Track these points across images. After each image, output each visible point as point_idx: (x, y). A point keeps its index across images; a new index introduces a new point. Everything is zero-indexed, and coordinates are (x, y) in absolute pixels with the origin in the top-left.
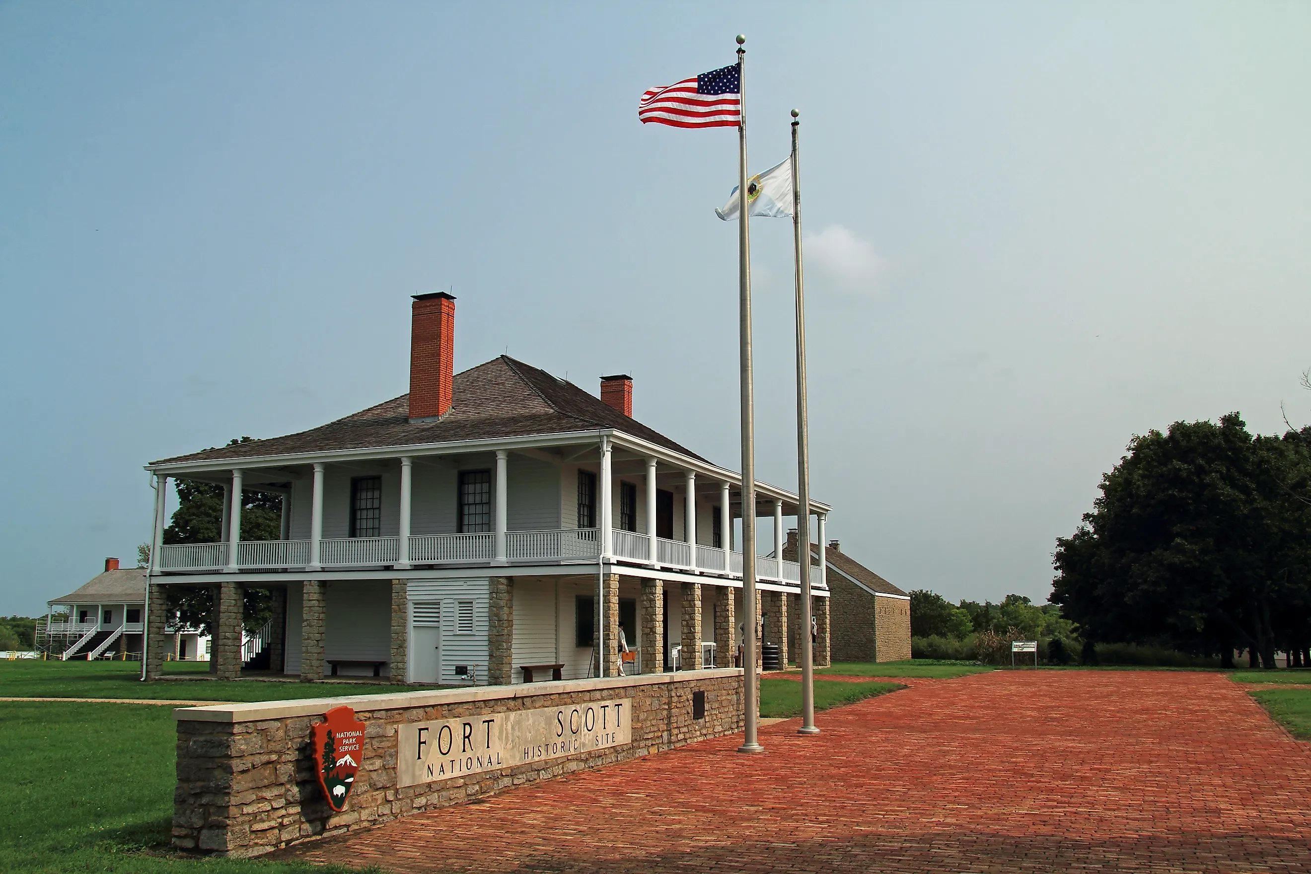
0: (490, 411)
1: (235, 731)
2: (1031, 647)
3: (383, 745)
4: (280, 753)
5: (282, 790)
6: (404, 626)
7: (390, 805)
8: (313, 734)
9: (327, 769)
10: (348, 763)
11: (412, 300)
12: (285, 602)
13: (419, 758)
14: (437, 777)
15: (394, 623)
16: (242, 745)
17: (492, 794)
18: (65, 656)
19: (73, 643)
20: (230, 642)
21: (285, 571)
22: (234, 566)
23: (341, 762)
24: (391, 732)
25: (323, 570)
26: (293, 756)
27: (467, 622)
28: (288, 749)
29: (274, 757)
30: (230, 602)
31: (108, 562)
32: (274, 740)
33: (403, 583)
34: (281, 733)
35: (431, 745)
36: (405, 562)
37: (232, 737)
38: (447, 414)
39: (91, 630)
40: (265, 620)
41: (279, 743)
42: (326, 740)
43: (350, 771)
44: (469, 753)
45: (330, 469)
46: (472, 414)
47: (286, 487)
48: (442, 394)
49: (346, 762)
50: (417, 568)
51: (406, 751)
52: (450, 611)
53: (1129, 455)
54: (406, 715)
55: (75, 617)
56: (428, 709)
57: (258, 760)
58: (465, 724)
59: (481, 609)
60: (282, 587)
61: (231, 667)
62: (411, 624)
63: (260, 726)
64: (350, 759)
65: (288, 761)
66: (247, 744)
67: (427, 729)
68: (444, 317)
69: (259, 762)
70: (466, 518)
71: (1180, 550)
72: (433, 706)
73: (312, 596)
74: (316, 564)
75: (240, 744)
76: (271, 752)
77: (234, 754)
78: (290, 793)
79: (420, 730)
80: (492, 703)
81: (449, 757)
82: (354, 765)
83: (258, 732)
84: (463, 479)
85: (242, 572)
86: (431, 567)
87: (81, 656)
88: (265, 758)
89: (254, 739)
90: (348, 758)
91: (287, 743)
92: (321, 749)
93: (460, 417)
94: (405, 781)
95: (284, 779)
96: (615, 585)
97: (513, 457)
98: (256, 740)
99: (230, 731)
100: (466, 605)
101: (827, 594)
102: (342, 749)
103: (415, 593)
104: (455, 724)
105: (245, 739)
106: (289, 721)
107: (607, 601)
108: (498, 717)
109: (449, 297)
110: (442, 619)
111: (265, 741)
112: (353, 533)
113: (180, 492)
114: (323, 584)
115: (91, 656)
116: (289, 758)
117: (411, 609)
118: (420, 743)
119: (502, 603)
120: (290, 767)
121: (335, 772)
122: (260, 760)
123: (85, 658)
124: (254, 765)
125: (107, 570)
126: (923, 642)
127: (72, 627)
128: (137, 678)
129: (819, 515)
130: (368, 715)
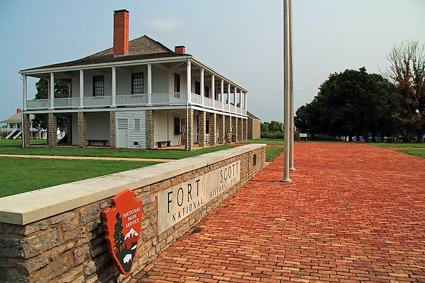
0: (142, 52)
1: (27, 233)
2: (305, 135)
3: (150, 209)
4: (75, 240)
5: (81, 268)
6: (115, 128)
7: (155, 248)
8: (103, 217)
9: (117, 246)
10: (133, 235)
11: (114, 12)
12: (71, 120)
13: (169, 212)
14: (178, 220)
15: (111, 127)
16: (36, 244)
17: (199, 221)
18: (7, 138)
19: (9, 134)
20: (53, 134)
21: (71, 109)
22: (53, 107)
23: (128, 235)
24: (153, 199)
25: (85, 108)
26: (88, 237)
27: (137, 127)
28: (83, 233)
29: (71, 245)
30: (51, 120)
31: (17, 110)
32: (70, 230)
33: (114, 112)
34: (76, 222)
35: (174, 202)
36: (114, 105)
37: (25, 239)
38: (127, 54)
39: (14, 130)
40: (65, 127)
41: (74, 231)
42: (116, 222)
43: (134, 240)
44: (191, 202)
45: (85, 72)
46: (136, 54)
47: (70, 81)
48: (125, 46)
49: (131, 234)
50: (118, 107)
51: (162, 208)
52: (131, 123)
53: (328, 79)
54: (161, 185)
55: (9, 126)
56: (172, 179)
57: (54, 253)
58: (188, 185)
59: (143, 122)
60: (69, 115)
61: (53, 143)
62: (117, 127)
63: (54, 221)
64: (134, 231)
65: (84, 244)
66: (42, 241)
67: (172, 192)
68: (125, 18)
69: (56, 253)
70: (135, 90)
71: (348, 107)
72: (174, 177)
73: (81, 117)
74: (82, 106)
75: (33, 242)
76: (67, 242)
77: (28, 255)
78: (88, 268)
79: (169, 194)
80: (199, 170)
81: (182, 207)
82: (136, 234)
83: (53, 226)
84: (133, 77)
85: (55, 109)
86: (123, 107)
87: (11, 138)
88: (62, 249)
89: (49, 235)
90: (132, 231)
91: (81, 229)
92: (111, 230)
93: (132, 54)
94: (162, 229)
95: (81, 260)
96: (192, 113)
97: (153, 66)
98: (51, 235)
99: (21, 232)
100: (137, 121)
101: (247, 118)
102: (128, 226)
103: (118, 116)
104: (184, 186)
105: (39, 237)
106: (82, 210)
107: (190, 119)
108: (201, 178)
109: (128, 12)
110: (128, 125)
111: (61, 233)
112: (94, 95)
113: (37, 88)
114: (85, 113)
115: (14, 138)
116: (84, 241)
117: (117, 122)
118: (169, 202)
119: (150, 119)
120: (87, 247)
121: (124, 245)
122: (58, 252)
123: (13, 138)
124: (51, 259)
125: (18, 112)
126: (263, 133)
127: (9, 129)
128: (21, 146)
129: (245, 93)
130: (140, 190)
